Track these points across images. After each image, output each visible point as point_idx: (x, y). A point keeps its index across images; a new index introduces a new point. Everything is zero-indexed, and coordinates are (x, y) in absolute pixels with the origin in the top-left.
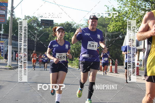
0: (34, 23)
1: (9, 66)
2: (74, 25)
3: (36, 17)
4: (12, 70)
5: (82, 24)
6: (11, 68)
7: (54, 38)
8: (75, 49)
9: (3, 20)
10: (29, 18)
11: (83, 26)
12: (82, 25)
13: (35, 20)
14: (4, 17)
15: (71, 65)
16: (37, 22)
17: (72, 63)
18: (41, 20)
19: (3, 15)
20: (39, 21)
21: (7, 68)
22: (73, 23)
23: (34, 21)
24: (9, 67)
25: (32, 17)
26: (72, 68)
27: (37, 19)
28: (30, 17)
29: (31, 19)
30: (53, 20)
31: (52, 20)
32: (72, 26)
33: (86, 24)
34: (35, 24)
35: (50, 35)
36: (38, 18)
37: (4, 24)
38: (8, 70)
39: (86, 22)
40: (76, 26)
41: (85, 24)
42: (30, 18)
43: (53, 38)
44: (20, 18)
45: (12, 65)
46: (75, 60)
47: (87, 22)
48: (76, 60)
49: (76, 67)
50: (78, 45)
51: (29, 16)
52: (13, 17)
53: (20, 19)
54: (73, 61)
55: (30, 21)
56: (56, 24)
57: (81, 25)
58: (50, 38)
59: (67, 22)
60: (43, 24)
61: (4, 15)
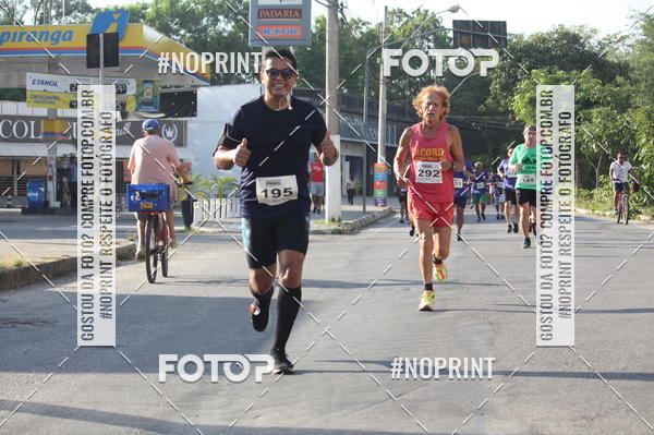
0: (423, 38)
1: (333, 220)
2: (590, 37)
3: (430, 13)
4: (347, 237)
5: (622, 34)
6: (341, 228)
7: (513, 96)
8: (600, 138)
9: (297, 32)
10: (400, 20)
11: (627, 42)
12: (623, 38)
13: (428, 26)
14: (300, 17)
15: (587, 208)
16: (434, 34)
17: (591, 196)
18: (455, 22)
19: (294, 11)
20: (444, 29)
21: (323, 228)
22: (587, 31)
23: (422, 32)
24: (334, 226)
25: (415, 15)
26: (593, 217)
27: (435, 22)
28: (406, 15)
29: (410, 23)
30: (504, 23)
31: (500, 22)
32: (583, 45)
33: (641, 31)
34: (429, 41)
35: (495, 87)
36: (437, 17)
37: (300, 47)
38: (327, 236)
39: (638, 25)
40: (599, 43)
41: (635, 32)
42: (405, 19)
43: (506, 97)
44: (364, 19)
45: (346, 214)
46: (601, 185)
47: (643, 23)
48: (607, 183)
49: (608, 213)
50: (614, 120)
51: (400, 11)
52: (340, 16)
53: (364, 24)
54: (594, 187)
55: (405, 31)
56: (516, 36)
57: (619, 37)
58: (495, 97)
59: (562, 26)
60: (464, 37)
61: (300, 11)
